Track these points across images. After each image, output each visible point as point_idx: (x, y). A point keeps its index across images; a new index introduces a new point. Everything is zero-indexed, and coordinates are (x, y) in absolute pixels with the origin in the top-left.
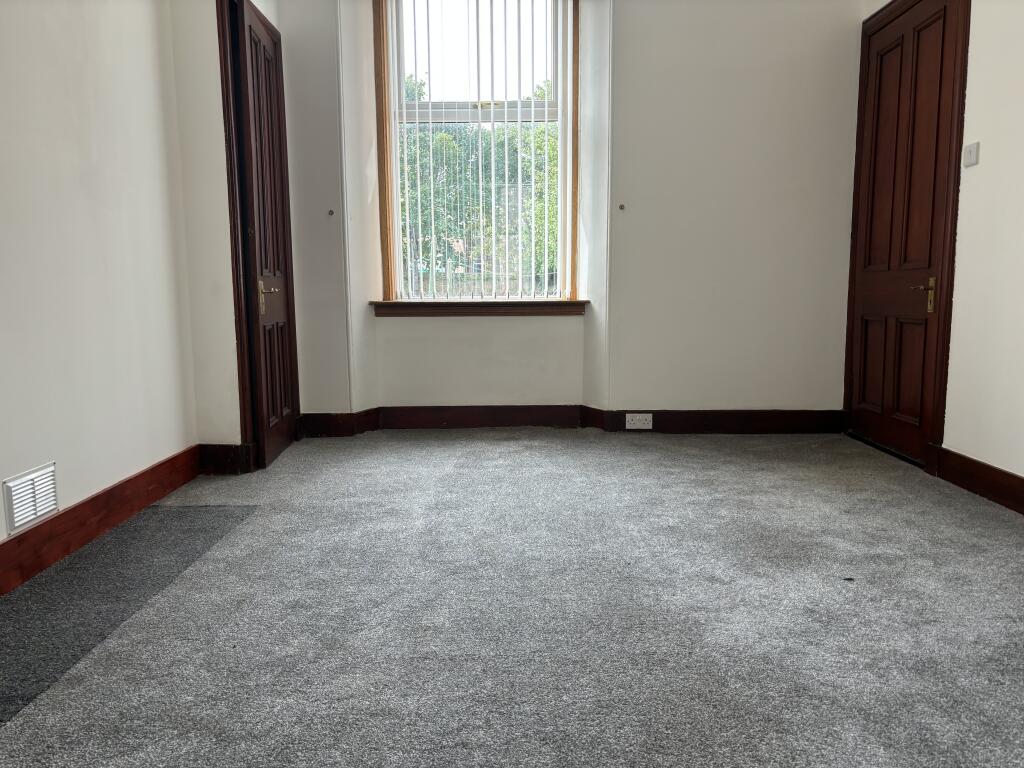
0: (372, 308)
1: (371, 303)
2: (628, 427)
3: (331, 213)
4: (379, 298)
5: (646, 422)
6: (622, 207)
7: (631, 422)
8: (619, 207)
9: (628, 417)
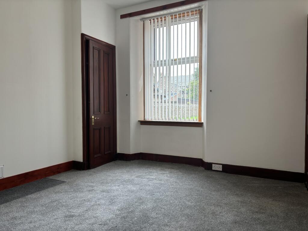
0: (139, 123)
1: (139, 121)
2: (213, 169)
3: (127, 95)
4: (143, 119)
5: (220, 168)
6: (211, 91)
7: (214, 167)
8: (210, 91)
9: (213, 165)
